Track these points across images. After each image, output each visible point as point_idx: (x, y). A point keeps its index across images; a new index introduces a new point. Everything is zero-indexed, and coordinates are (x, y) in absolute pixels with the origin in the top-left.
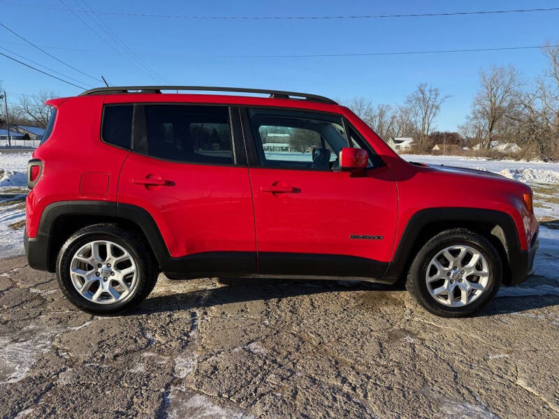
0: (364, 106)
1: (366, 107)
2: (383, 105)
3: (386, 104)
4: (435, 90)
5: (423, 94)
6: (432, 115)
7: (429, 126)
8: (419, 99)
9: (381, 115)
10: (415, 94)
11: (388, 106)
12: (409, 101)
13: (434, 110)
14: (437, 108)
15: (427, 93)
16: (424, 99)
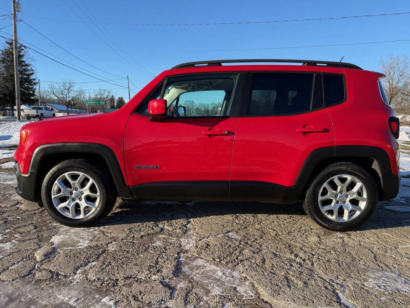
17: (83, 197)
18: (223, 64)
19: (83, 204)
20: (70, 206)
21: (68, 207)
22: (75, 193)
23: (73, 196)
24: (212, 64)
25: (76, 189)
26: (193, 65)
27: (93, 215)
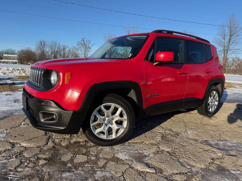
0: (57, 44)
1: (58, 45)
2: (65, 45)
3: (66, 45)
4: (89, 41)
5: (84, 42)
6: (88, 51)
7: (87, 55)
8: (82, 44)
9: (64, 49)
10: (81, 42)
11: (67, 45)
12: (78, 44)
13: (89, 49)
14: (90, 48)
15: (85, 42)
16: (85, 44)
17: (114, 122)
18: (174, 34)
19: (115, 127)
20: (105, 130)
21: (104, 131)
22: (108, 120)
23: (106, 122)
24: (169, 32)
25: (108, 116)
26: (162, 31)
27: (123, 135)
